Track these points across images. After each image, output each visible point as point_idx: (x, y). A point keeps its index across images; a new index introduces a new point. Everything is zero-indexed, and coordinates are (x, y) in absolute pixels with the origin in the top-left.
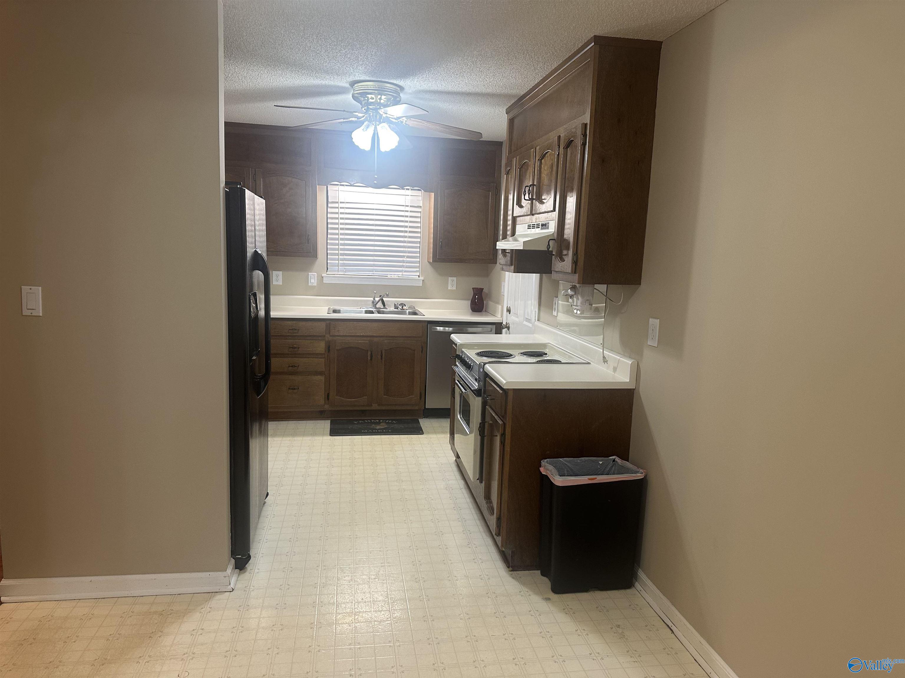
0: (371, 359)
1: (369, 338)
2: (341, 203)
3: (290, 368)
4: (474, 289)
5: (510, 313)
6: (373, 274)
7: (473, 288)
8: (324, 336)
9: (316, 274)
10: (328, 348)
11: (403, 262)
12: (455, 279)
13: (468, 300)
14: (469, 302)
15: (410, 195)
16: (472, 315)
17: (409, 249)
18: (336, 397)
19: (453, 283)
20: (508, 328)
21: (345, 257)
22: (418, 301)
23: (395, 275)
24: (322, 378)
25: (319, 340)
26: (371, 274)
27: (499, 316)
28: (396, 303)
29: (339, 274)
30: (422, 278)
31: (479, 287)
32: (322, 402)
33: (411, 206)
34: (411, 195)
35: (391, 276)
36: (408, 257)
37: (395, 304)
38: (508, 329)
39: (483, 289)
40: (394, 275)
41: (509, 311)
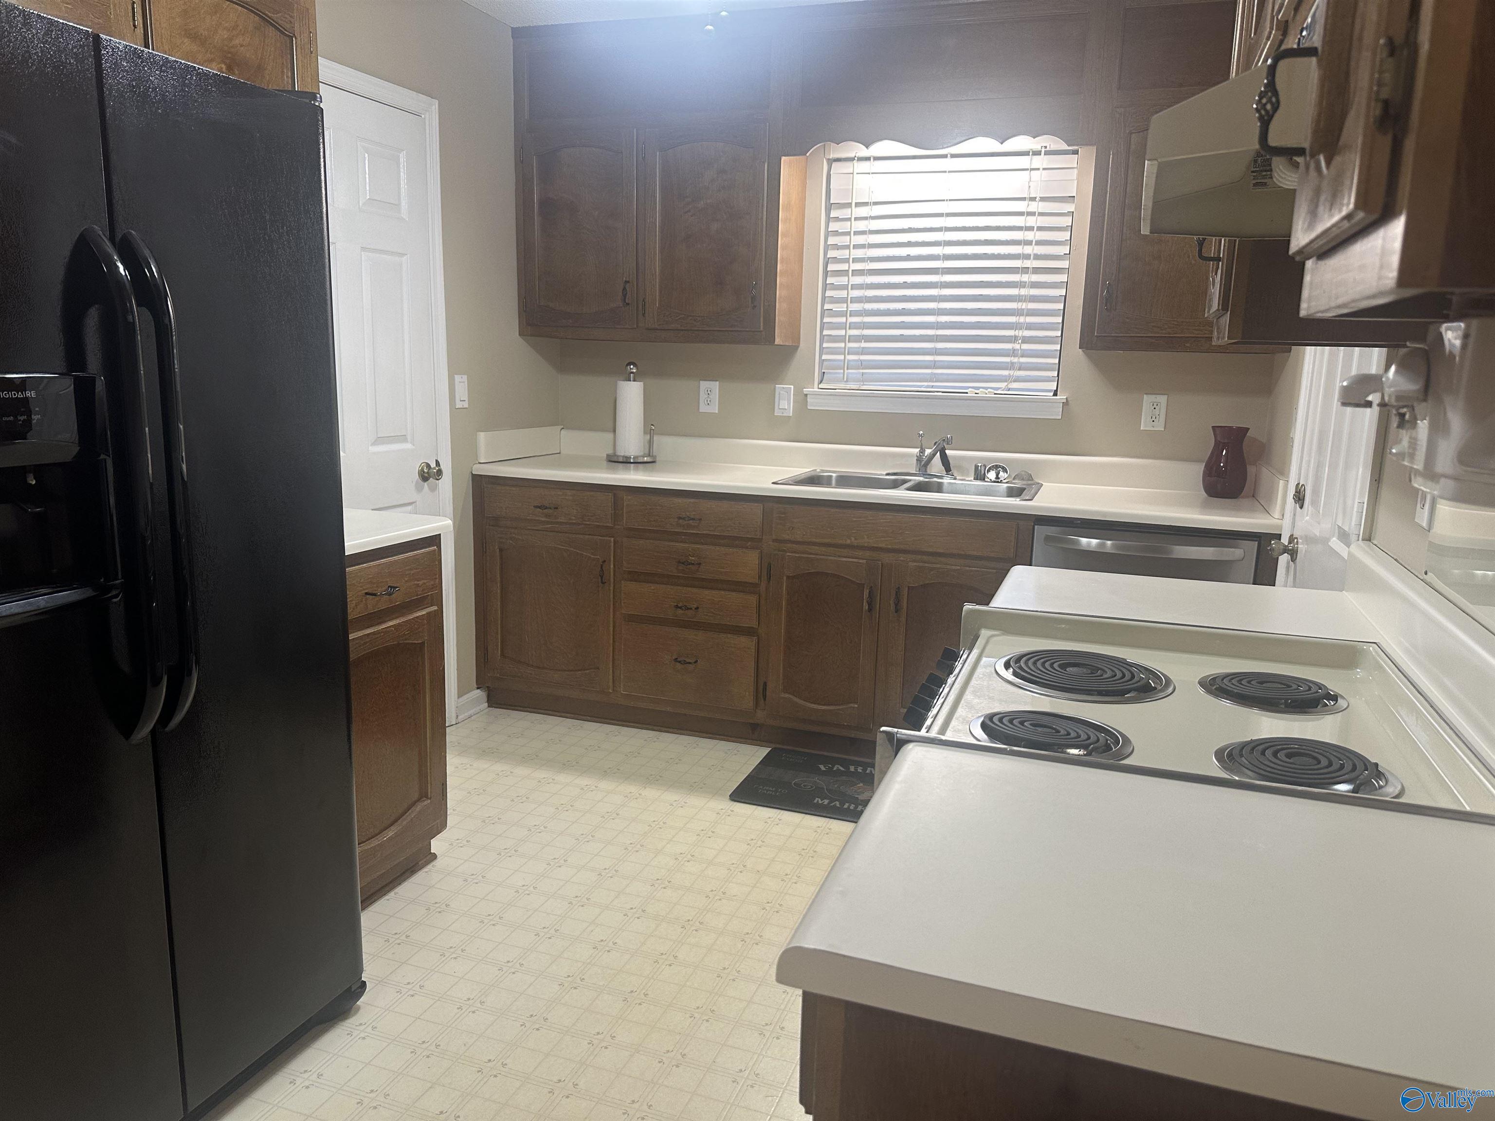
0: (870, 610)
1: (868, 554)
2: (858, 205)
3: (680, 611)
4: (1218, 431)
5: (1301, 507)
6: (932, 387)
7: (1212, 427)
8: (760, 540)
9: (792, 387)
10: (768, 570)
11: (1013, 353)
12: (1163, 399)
13: (1198, 461)
14: (1200, 468)
15: (1041, 168)
16: (1205, 507)
17: (1030, 319)
18: (783, 695)
19: (1157, 412)
20: (1293, 554)
21: (864, 345)
22: (1045, 461)
23: (986, 388)
24: (747, 643)
25: (747, 548)
26: (928, 387)
27: (1277, 515)
28: (980, 465)
29: (848, 387)
30: (1061, 397)
31: (1235, 425)
32: (748, 702)
33: (1043, 199)
34: (1044, 169)
35: (977, 391)
36: (1026, 340)
37: (976, 467)
38: (1293, 559)
39: (1248, 429)
40: (986, 390)
41: (1300, 498)
